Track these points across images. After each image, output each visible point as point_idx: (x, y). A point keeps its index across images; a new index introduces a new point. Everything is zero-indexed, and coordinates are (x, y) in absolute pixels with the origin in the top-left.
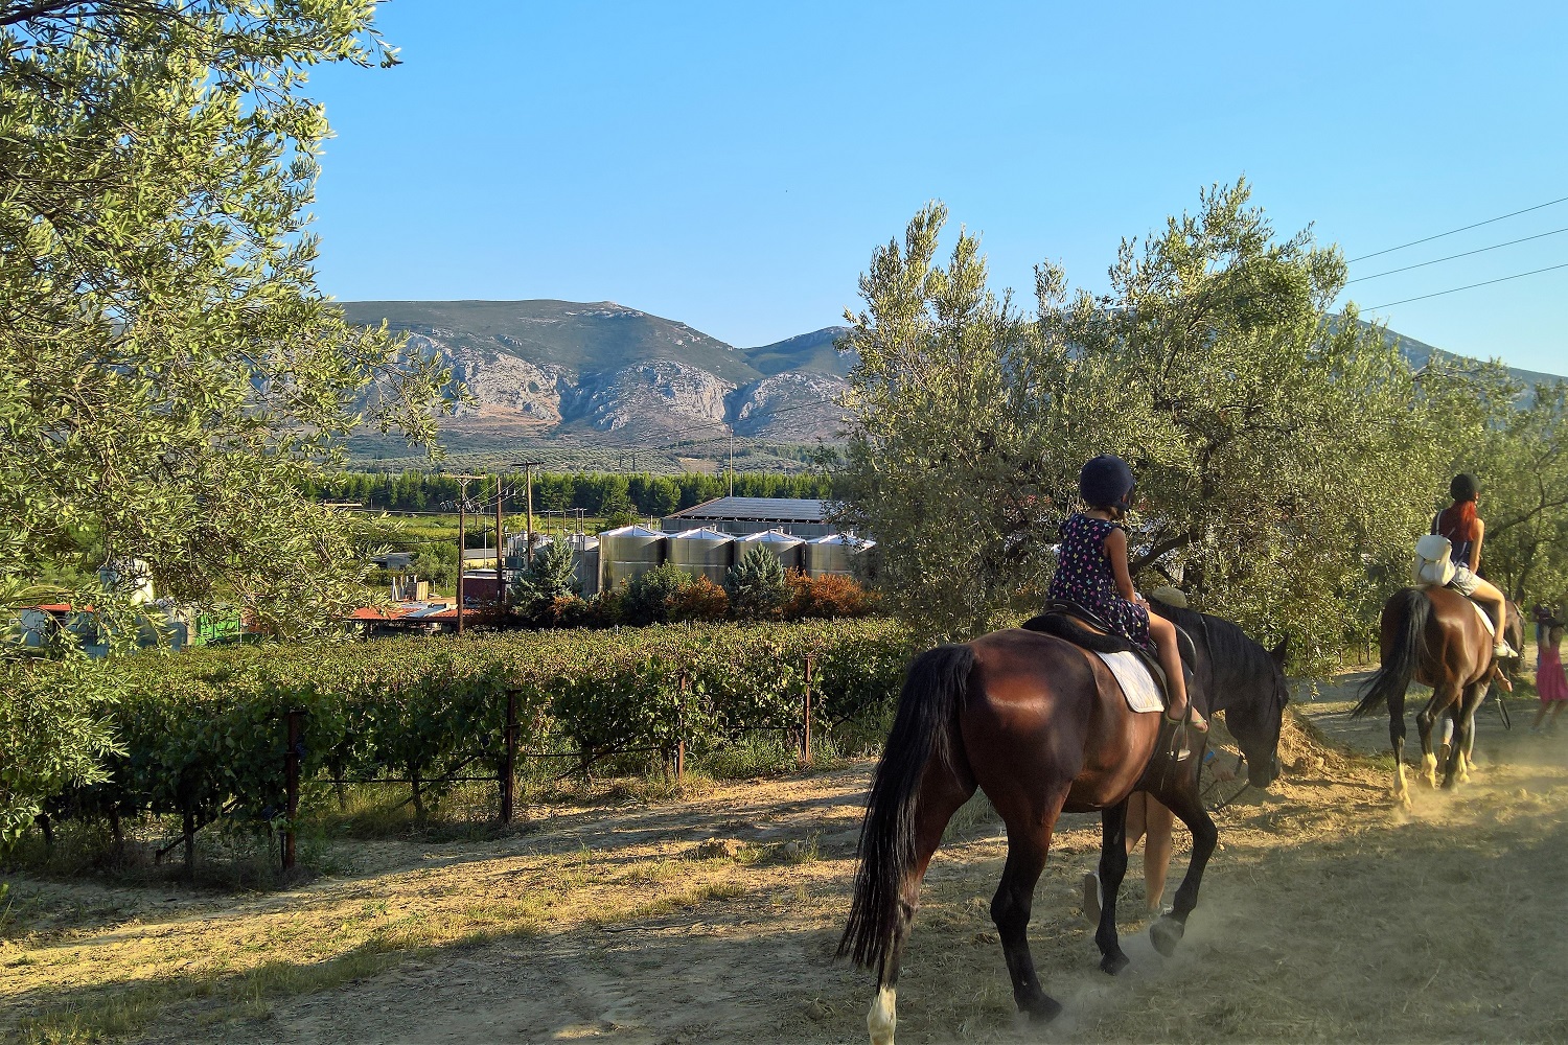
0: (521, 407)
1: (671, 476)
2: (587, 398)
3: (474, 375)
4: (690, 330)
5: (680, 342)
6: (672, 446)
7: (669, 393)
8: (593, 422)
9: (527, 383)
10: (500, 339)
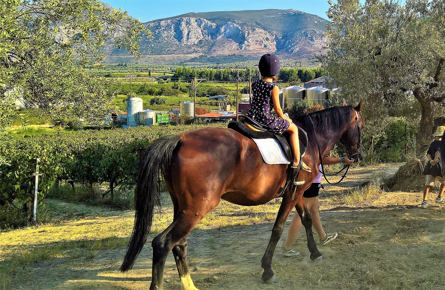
0: (263, 46)
1: (312, 69)
2: (285, 43)
3: (248, 36)
4: (319, 18)
5: (316, 22)
6: (313, 59)
7: (312, 40)
8: (287, 51)
9: (265, 38)
10: (257, 23)
